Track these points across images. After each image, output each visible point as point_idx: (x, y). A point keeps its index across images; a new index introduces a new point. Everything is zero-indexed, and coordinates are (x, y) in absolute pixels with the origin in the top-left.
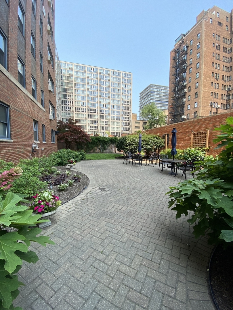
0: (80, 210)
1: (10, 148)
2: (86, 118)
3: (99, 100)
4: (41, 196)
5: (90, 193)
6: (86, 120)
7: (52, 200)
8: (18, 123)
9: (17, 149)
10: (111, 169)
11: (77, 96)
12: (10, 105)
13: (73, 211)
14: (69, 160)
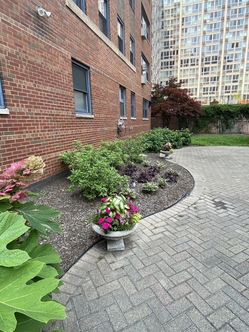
0: (173, 236)
1: (91, 126)
2: (197, 75)
3: (225, 36)
4: (110, 202)
5: (194, 206)
6: (197, 79)
7: (126, 211)
8: (100, 91)
9: (99, 127)
10: (240, 166)
11: (186, 39)
12: (90, 66)
13: (161, 235)
14: (164, 144)
